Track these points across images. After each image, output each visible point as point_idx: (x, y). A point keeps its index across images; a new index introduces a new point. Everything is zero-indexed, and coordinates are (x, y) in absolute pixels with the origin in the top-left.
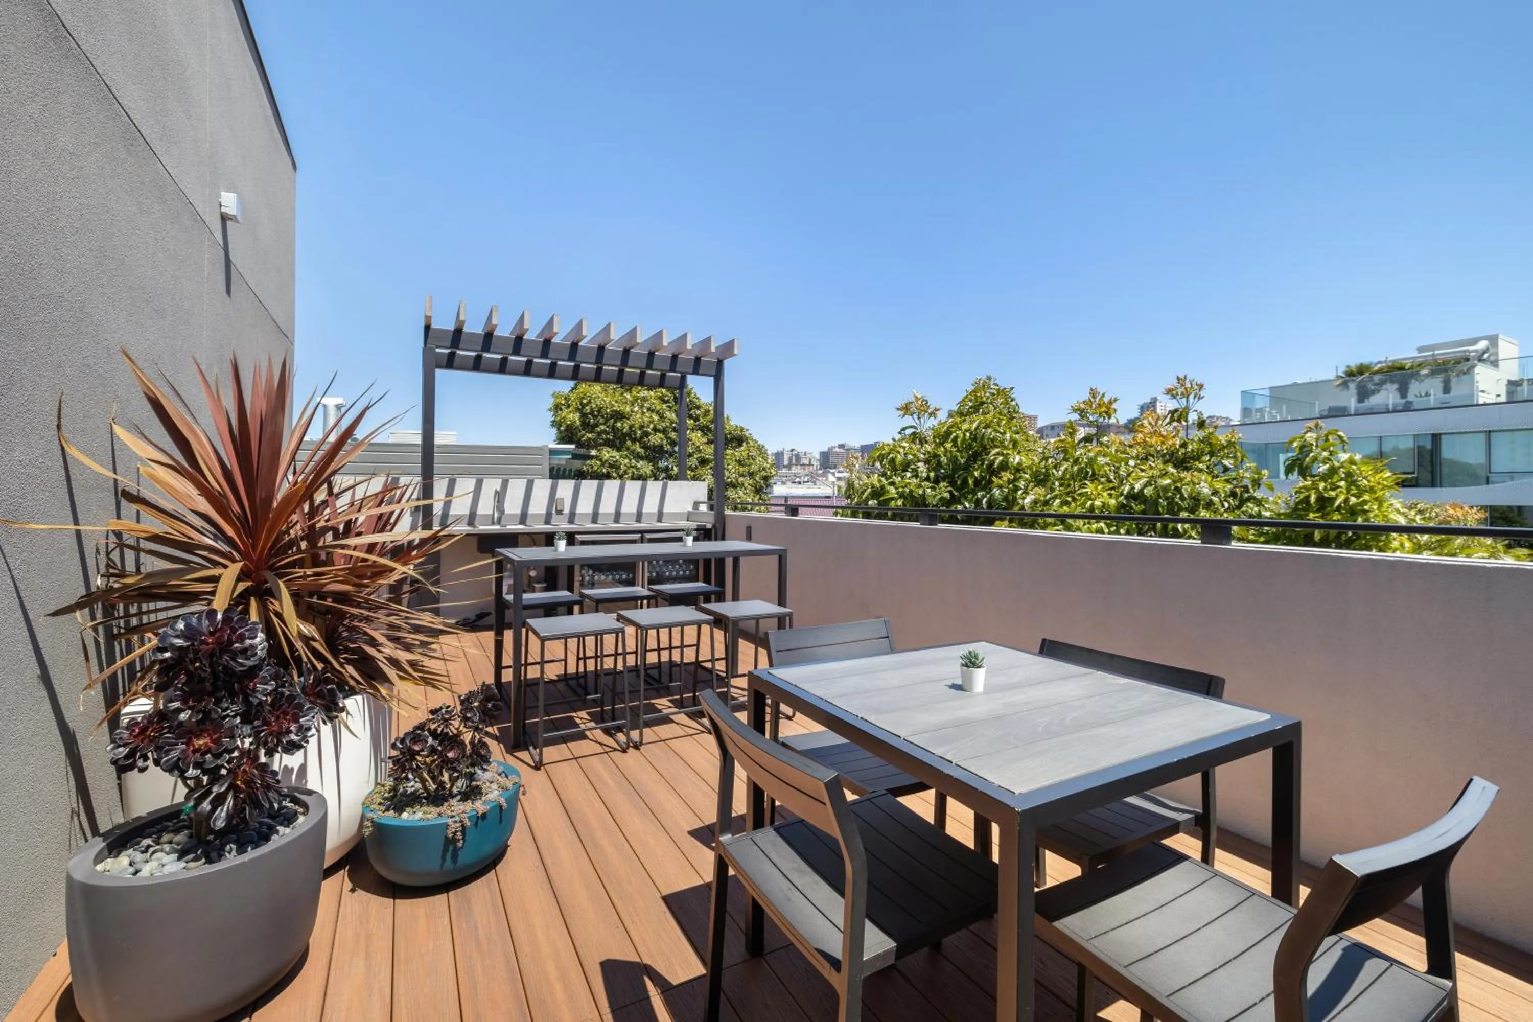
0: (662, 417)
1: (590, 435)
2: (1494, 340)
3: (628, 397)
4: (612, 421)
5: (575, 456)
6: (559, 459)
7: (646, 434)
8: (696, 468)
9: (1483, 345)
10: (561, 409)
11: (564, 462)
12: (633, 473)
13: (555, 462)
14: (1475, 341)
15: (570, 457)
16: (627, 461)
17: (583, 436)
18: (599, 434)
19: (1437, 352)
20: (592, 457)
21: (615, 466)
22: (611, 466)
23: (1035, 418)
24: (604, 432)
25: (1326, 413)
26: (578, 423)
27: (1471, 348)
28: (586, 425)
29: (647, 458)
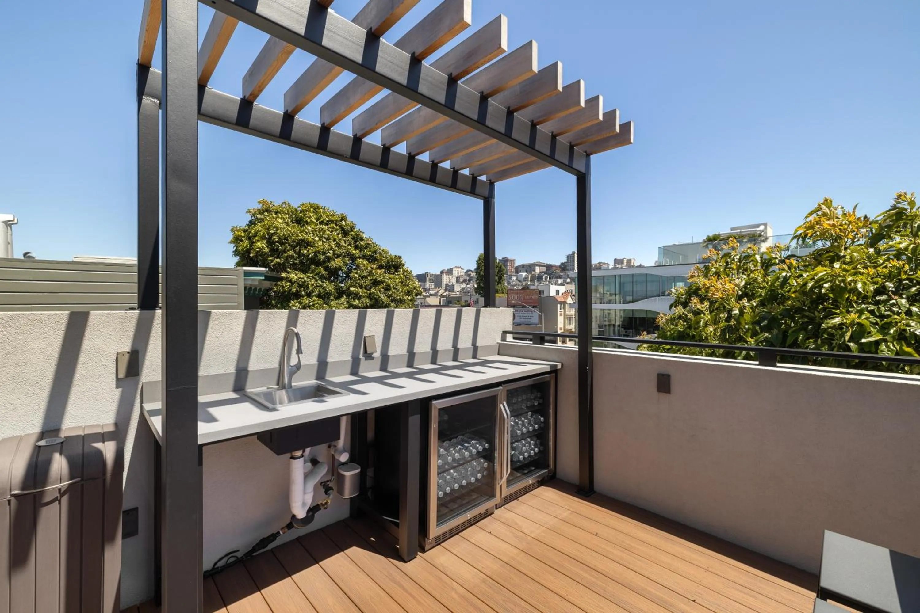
0: (338, 245)
1: (278, 260)
2: (765, 225)
3: (310, 228)
4: (298, 248)
5: (268, 278)
6: (253, 280)
7: (329, 259)
8: (371, 288)
9: (762, 228)
10: (242, 241)
11: (257, 283)
12: (319, 291)
13: (250, 282)
14: (758, 226)
15: (263, 278)
16: (313, 281)
17: (272, 261)
18: (287, 259)
19: (742, 230)
20: (282, 279)
21: (303, 285)
22: (300, 286)
23: (514, 260)
24: (292, 257)
25: (701, 261)
26: (267, 250)
27: (758, 229)
28: (274, 252)
29: (328, 279)
